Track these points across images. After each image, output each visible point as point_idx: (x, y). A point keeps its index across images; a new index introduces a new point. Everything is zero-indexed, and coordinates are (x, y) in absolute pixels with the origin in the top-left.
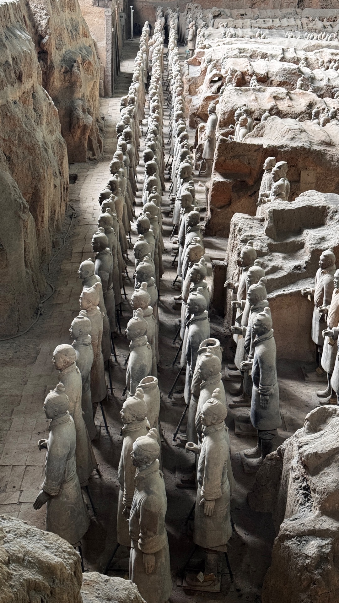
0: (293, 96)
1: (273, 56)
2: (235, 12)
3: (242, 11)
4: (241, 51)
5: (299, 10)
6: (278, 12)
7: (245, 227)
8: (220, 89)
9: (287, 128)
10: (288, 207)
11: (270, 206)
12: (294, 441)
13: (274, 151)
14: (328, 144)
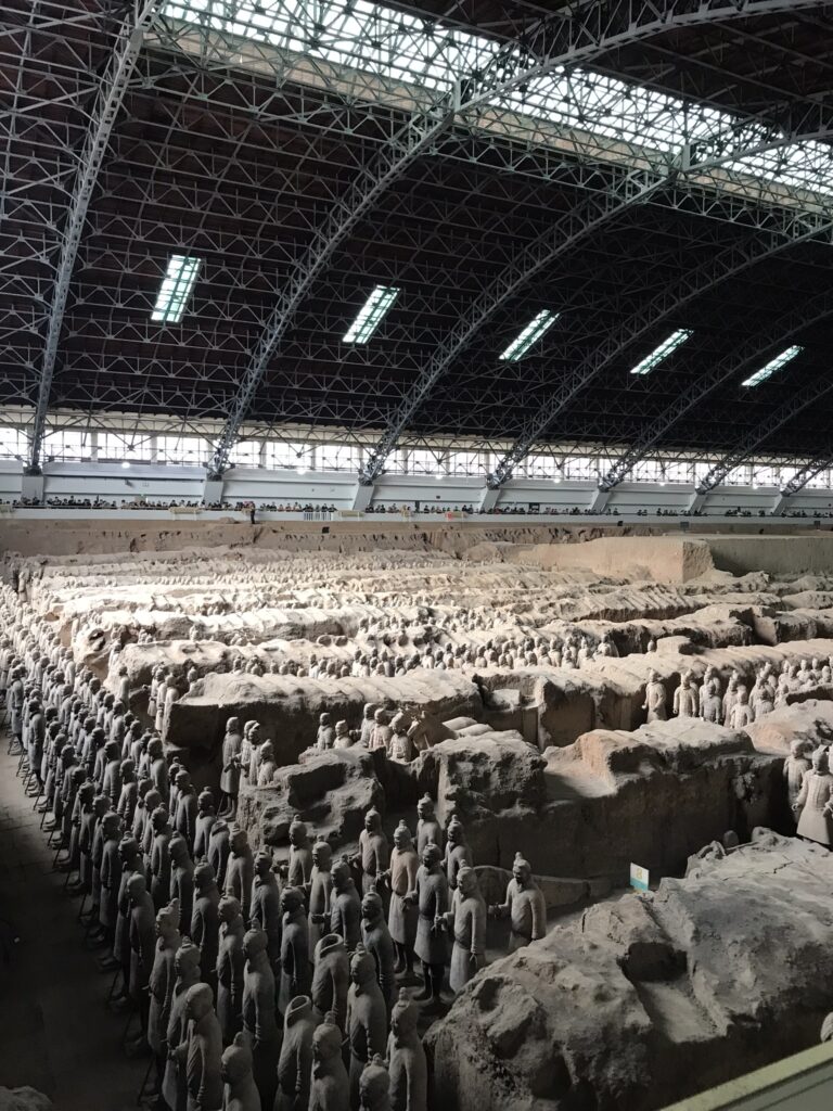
0: (203, 648)
1: (143, 606)
2: (63, 559)
3: (71, 557)
4: (107, 602)
5: (134, 554)
6: (111, 556)
7: (263, 800)
8: (101, 646)
9: (234, 684)
10: (305, 771)
11: (285, 773)
12: (450, 1027)
13: (229, 710)
14: (281, 695)
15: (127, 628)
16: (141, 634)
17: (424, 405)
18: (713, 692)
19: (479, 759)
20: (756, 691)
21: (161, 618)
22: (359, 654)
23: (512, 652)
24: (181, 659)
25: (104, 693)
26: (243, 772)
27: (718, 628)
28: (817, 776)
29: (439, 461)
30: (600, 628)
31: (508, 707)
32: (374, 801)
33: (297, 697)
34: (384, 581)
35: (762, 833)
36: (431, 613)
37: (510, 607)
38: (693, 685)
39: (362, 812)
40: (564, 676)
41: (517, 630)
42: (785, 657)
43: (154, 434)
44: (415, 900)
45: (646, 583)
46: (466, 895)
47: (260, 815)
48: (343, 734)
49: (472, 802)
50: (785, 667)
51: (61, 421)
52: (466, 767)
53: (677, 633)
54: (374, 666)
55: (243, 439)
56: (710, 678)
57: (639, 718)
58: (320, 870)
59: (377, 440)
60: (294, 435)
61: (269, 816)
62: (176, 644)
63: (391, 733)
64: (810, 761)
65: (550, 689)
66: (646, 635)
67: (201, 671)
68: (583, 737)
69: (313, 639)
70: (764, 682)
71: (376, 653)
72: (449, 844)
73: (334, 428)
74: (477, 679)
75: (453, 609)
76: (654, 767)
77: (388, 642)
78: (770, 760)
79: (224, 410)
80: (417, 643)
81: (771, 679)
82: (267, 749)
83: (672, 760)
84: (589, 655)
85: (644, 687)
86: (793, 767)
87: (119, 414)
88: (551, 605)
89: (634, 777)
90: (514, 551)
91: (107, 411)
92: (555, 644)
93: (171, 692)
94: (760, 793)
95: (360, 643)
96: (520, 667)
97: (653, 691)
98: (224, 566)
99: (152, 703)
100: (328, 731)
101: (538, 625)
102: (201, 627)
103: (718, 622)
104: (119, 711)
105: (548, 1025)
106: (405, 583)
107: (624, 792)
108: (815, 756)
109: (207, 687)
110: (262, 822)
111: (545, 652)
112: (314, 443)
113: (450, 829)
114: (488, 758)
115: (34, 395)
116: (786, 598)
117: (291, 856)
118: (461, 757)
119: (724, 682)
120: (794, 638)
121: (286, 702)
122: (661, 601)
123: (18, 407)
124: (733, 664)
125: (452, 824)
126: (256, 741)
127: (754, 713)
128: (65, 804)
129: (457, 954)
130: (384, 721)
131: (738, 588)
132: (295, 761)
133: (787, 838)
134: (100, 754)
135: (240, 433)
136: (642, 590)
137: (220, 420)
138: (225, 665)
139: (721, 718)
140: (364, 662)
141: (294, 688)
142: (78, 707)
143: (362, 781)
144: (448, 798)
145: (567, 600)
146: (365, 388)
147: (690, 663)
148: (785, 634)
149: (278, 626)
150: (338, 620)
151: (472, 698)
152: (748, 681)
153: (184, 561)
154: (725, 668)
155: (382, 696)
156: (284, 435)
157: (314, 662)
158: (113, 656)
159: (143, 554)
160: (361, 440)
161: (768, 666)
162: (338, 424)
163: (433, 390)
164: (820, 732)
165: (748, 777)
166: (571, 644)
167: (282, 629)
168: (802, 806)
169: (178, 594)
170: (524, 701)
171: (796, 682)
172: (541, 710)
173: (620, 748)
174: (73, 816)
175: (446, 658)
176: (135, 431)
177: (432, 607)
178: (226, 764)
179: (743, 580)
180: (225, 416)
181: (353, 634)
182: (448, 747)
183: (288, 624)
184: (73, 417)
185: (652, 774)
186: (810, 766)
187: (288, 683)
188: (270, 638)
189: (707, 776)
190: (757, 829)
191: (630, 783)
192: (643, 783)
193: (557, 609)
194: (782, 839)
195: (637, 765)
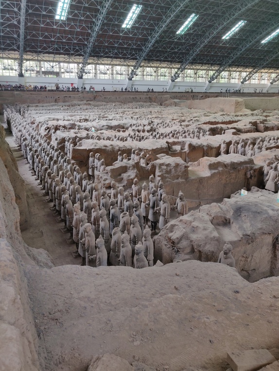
0: (80, 132)
1: (61, 119)
2: (33, 105)
3: (36, 104)
4: (49, 118)
5: (56, 103)
6: (49, 104)
7: (102, 176)
8: (49, 131)
9: (91, 143)
10: (115, 168)
11: (109, 168)
12: (160, 237)
13: (90, 151)
14: (106, 146)
15: (57, 126)
16: (61, 128)
17: (151, 51)
18: (242, 146)
19: (168, 165)
20: (256, 146)
21: (66, 123)
22: (129, 135)
23: (178, 134)
24: (74, 135)
25: (51, 145)
26: (96, 169)
27: (245, 127)
28: (273, 171)
29: (155, 72)
30: (207, 127)
31: (177, 151)
32: (136, 176)
33: (111, 147)
34: (137, 113)
36: (152, 122)
37: (178, 120)
38: (236, 144)
39: (132, 180)
40: (195, 142)
41: (180, 127)
42: (266, 136)
43: (59, 62)
44: (149, 204)
45: (222, 113)
46: (164, 202)
47: (102, 180)
48: (126, 158)
49: (166, 178)
50: (266, 139)
51: (29, 57)
52: (164, 167)
53: (231, 128)
54: (134, 138)
55: (89, 64)
56: (242, 142)
57: (218, 154)
58: (121, 195)
59: (134, 64)
60: (106, 62)
61: (105, 180)
62: (72, 131)
63: (140, 158)
64: (272, 167)
65: (190, 145)
66: (222, 129)
67: (81, 139)
68: (201, 159)
69: (115, 130)
70: (259, 144)
71: (135, 134)
72: (159, 189)
73: (119, 60)
74: (167, 142)
75: (159, 121)
76: (223, 168)
77: (139, 131)
78: (259, 166)
79: (82, 53)
80: (148, 131)
81: (261, 143)
82: (103, 162)
83: (228, 166)
84: (203, 135)
85: (220, 145)
87: (48, 55)
88: (191, 120)
89: (216, 171)
90: (180, 103)
91: (43, 54)
92: (193, 132)
93: (72, 145)
94: (255, 176)
95: (130, 131)
96: (181, 139)
97: (223, 146)
98: (85, 107)
99: (66, 149)
100: (121, 157)
101: (187, 126)
102: (79, 126)
103: (245, 125)
104: (56, 150)
105: (189, 236)
106: (144, 113)
107: (213, 175)
108: (274, 166)
109: (83, 144)
110: (103, 182)
111: (189, 135)
112: (113, 65)
113: (159, 184)
114: (171, 165)
115: (18, 48)
116: (268, 118)
117: (112, 191)
118: (162, 164)
119: (246, 144)
120: (270, 130)
121: (108, 148)
122: (227, 119)
123: (13, 52)
124: (249, 138)
125: (160, 183)
126: (99, 159)
127: (255, 153)
128: (43, 177)
129: (161, 219)
130: (138, 154)
131: (252, 115)
132: (112, 165)
133: (262, 190)
134: (52, 163)
135: (88, 62)
136: (221, 115)
137: (81, 57)
138: (88, 137)
139: (244, 154)
140: (131, 137)
141: (110, 144)
142: (44, 149)
143: (132, 171)
144: (159, 176)
145: (196, 118)
146: (130, 45)
147: (235, 138)
148: (267, 129)
149: (103, 126)
150: (122, 125)
151: (166, 148)
152: (254, 144)
153: (72, 106)
154: (246, 139)
155: (137, 147)
156: (103, 62)
157: (115, 137)
158: (53, 135)
159: (59, 104)
160: (129, 64)
161: (260, 139)
162: (121, 58)
163: (154, 45)
164: (276, 158)
166: (197, 132)
167: (105, 127)
168: (267, 180)
169: (71, 116)
170: (182, 149)
171: (269, 144)
172: (187, 152)
173: (212, 162)
174: (46, 181)
175: (158, 136)
176: (53, 61)
177: (153, 120)
178: (90, 167)
179: (254, 112)
180: (83, 56)
181: (127, 128)
182: (158, 161)
183: (107, 125)
184: (32, 56)
185: (222, 170)
186: (272, 168)
187: (108, 143)
188: (101, 130)
189: (239, 171)
190: (253, 187)
191: (215, 173)
192: (219, 173)
193: (193, 121)
194: (260, 190)
195: (217, 167)
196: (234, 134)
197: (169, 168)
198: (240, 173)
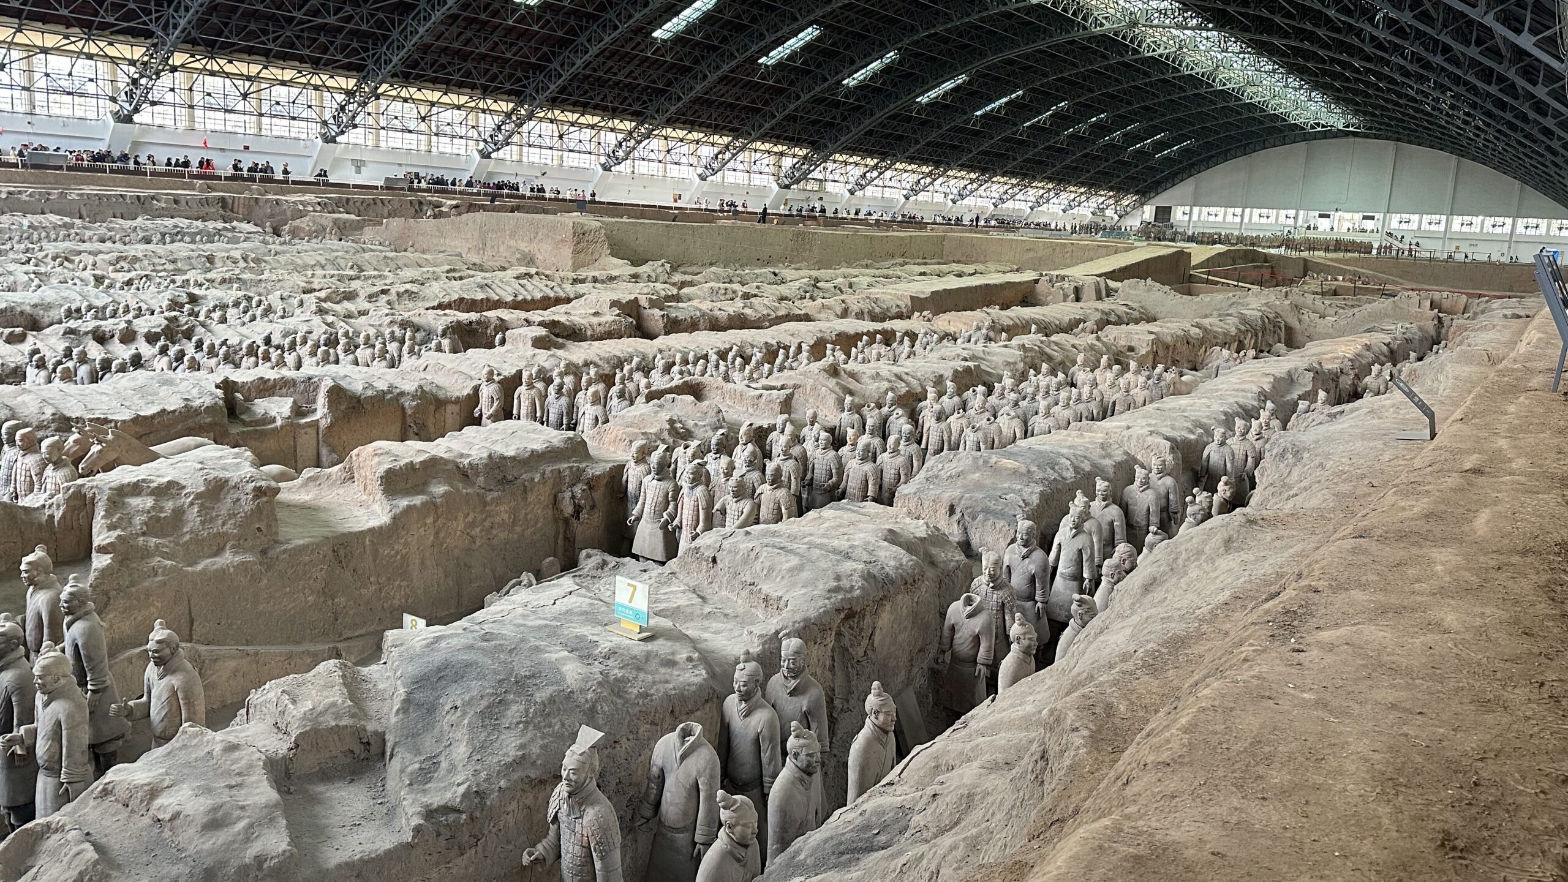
19: (171, 489)
20: (614, 390)
27: (595, 320)
28: (655, 482)
29: (244, 95)
30: (439, 321)
31: (274, 420)
34: (136, 259)
35: (589, 556)
36: (194, 299)
40: (369, 378)
41: (317, 320)
42: (661, 351)
45: (523, 270)
49: (146, 554)
52: (143, 502)
53: (541, 324)
64: (650, 466)
65: (337, 394)
66: (503, 326)
68: (354, 452)
72: (66, 619)
74: (227, 386)
75: (231, 294)
76: (451, 485)
77: (101, 338)
78: (610, 465)
80: (151, 338)
83: (477, 475)
86: (633, 474)
88: (384, 292)
89: (418, 500)
90: (359, 227)
96: (310, 368)
103: (596, 314)
106: (174, 261)
107: (400, 520)
108: (654, 458)
114: (184, 487)
116: (686, 291)
118: (135, 488)
120: (681, 330)
122: (536, 289)
124: (597, 359)
127: (608, 414)
129: (43, 788)
130: (33, 445)
131: (635, 277)
133: (618, 559)
136: (517, 278)
145: (408, 286)
147: (543, 358)
148: (674, 326)
150: (28, 309)
151: (211, 410)
152: (608, 380)
154: (584, 363)
155: (49, 412)
161: (636, 360)
164: (673, 431)
165: (578, 490)
170: (298, 412)
171: (667, 377)
172: (324, 424)
173: (402, 463)
177: (200, 292)
179: (640, 270)
181: (43, 327)
185: (445, 495)
186: (649, 471)
189: (525, 491)
190: (584, 553)
191: (409, 509)
192: (431, 506)
193: (393, 296)
194: (612, 560)
195: (426, 484)
196: (539, 343)
197: (169, 505)
198: (531, 497)
